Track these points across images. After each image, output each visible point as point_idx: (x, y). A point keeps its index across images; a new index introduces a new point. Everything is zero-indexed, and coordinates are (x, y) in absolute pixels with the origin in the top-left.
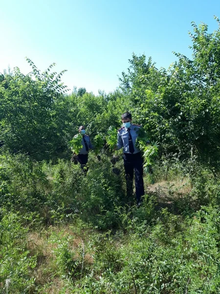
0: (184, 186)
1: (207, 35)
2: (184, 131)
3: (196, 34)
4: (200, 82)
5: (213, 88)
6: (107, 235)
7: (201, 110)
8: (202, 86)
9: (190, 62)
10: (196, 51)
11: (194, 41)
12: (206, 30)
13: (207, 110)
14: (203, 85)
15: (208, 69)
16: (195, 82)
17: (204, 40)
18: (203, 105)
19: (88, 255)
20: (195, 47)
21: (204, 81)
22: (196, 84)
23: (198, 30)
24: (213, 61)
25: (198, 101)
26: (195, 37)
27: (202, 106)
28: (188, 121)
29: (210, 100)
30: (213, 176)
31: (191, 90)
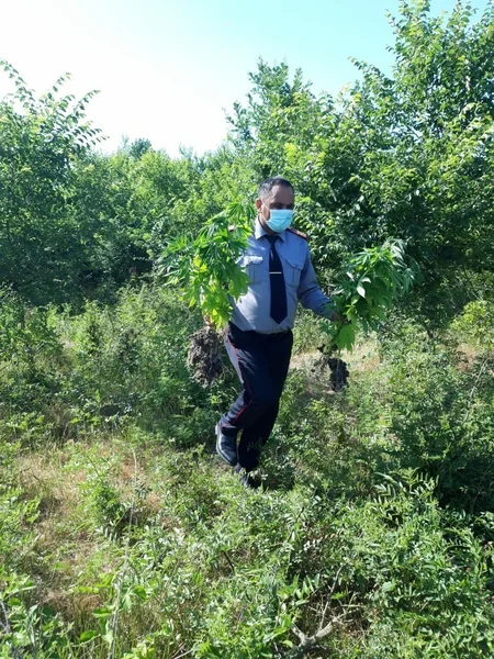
0: (364, 357)
1: (427, 21)
2: (366, 237)
3: (404, 18)
4: (409, 130)
5: (433, 142)
6: (195, 455)
7: (405, 192)
8: (413, 141)
9: (387, 82)
10: (402, 58)
11: (397, 35)
12: (427, 9)
13: (417, 193)
14: (415, 138)
15: (425, 101)
16: (397, 130)
17: (420, 33)
18: (409, 180)
19: (152, 496)
20: (399, 49)
21: (417, 128)
22: (400, 136)
23: (409, 7)
24: (437, 84)
25: (400, 171)
26: (402, 25)
27: (407, 181)
28: (376, 216)
29: (424, 170)
30: (428, 337)
31: (385, 147)
